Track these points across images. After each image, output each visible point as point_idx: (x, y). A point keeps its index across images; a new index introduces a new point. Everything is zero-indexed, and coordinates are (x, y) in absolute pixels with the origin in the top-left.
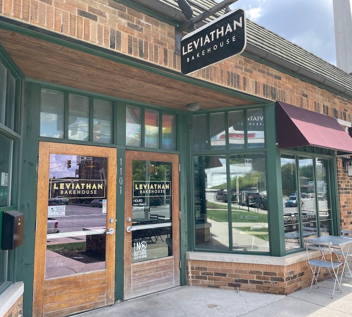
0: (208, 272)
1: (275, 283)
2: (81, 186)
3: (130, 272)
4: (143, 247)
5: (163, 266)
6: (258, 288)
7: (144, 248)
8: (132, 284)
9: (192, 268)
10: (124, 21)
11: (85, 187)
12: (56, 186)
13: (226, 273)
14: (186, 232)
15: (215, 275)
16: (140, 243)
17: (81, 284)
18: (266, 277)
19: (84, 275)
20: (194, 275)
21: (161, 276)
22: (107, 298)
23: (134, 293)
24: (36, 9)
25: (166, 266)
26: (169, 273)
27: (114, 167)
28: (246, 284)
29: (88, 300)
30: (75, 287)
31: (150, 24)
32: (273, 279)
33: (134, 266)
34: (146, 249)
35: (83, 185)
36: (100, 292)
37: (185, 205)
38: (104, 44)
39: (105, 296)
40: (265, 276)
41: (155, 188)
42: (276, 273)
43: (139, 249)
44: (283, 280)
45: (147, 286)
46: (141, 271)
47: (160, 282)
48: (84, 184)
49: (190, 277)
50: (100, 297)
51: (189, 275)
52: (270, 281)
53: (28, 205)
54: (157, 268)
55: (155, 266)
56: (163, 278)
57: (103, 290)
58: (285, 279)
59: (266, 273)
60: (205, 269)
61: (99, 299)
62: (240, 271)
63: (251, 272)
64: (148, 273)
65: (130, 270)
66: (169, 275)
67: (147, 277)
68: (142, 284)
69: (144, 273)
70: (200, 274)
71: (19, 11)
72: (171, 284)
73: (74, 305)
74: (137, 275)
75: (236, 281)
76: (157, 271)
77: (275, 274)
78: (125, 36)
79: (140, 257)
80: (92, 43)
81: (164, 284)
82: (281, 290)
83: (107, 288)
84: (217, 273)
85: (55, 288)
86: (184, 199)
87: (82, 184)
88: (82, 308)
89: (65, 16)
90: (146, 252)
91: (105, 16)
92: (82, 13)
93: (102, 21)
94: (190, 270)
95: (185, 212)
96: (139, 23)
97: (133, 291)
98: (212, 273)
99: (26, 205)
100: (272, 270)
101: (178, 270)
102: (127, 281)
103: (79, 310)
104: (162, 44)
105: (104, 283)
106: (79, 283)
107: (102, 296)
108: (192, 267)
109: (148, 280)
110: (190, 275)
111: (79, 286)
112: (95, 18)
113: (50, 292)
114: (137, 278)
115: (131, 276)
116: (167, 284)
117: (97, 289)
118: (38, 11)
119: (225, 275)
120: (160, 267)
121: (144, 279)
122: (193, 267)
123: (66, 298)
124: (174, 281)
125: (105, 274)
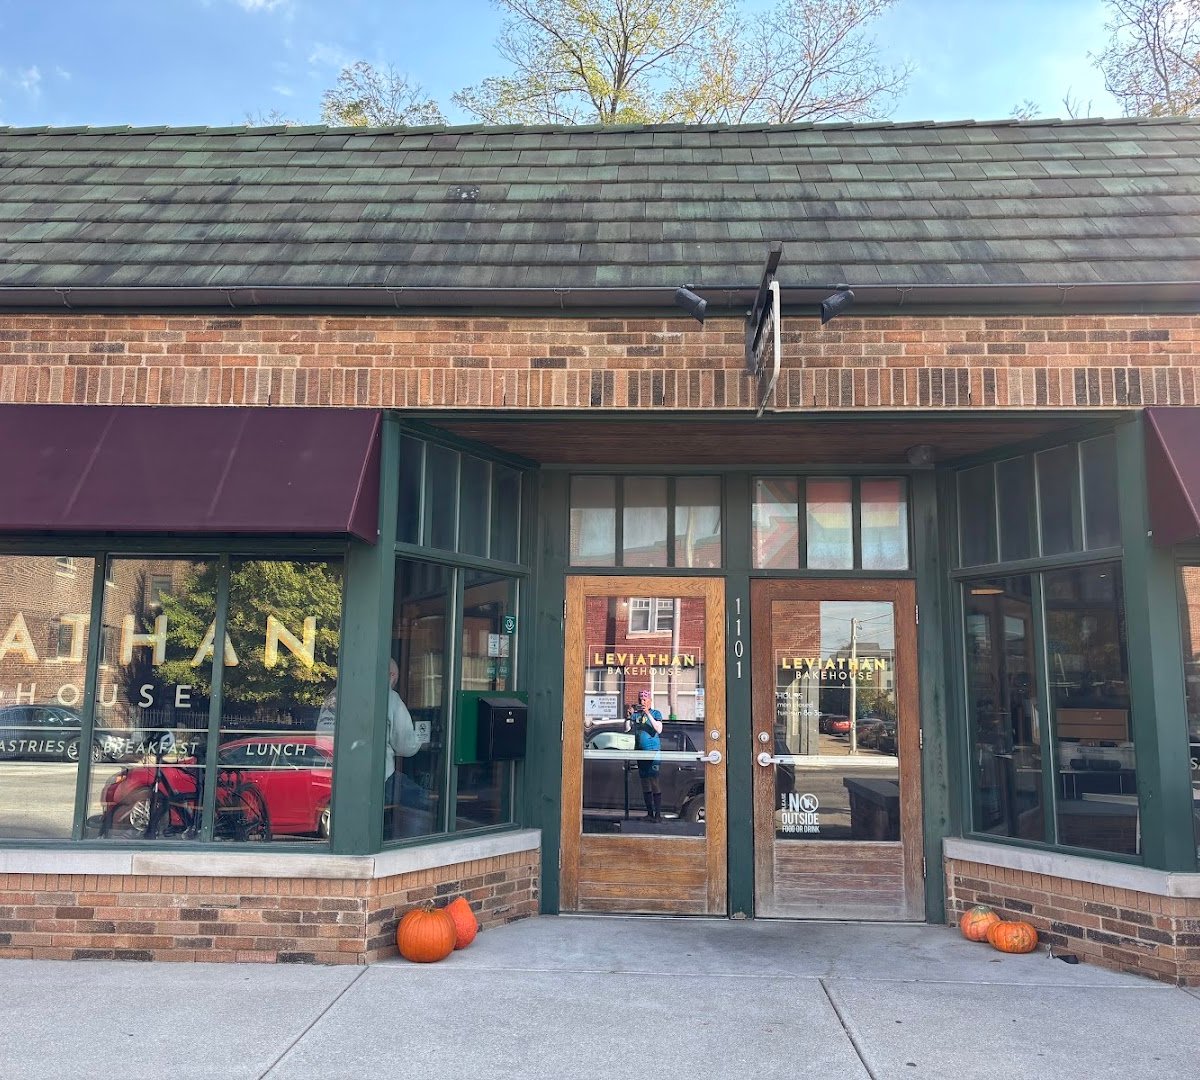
0: (991, 895)
1: (1151, 945)
2: (647, 660)
3: (772, 858)
4: (807, 807)
5: (866, 862)
6: (1108, 954)
7: (810, 809)
8: (776, 887)
9: (957, 882)
10: (620, 349)
11: (656, 660)
12: (600, 659)
13: (1031, 903)
14: (944, 787)
15: (1007, 906)
16: (797, 795)
17: (650, 856)
18: (1128, 925)
19: (657, 840)
20: (962, 901)
21: (860, 885)
22: (709, 898)
23: (780, 907)
24: (464, 383)
25: (876, 862)
26: (888, 882)
27: (718, 619)
28: (1079, 940)
29: (665, 892)
30: (640, 862)
31: (679, 334)
32: (1145, 934)
33: (780, 847)
34: (816, 812)
35: (652, 656)
36: (693, 882)
37: (937, 713)
38: (578, 403)
39: (705, 892)
40: (1125, 922)
41: (841, 667)
42: (1150, 918)
43: (797, 809)
44: (1169, 941)
45: (821, 901)
46: (802, 861)
47: (857, 898)
48: (654, 656)
49: (954, 904)
50: (693, 892)
51: (950, 898)
52: (1137, 939)
53: (549, 692)
54: (849, 863)
55: (843, 857)
56: (869, 891)
57: (699, 879)
58: (1174, 937)
59: (1126, 915)
60: (985, 886)
61: (692, 896)
62: (1064, 903)
63: (1091, 908)
64: (821, 871)
65: (772, 852)
66: (886, 887)
67: (821, 879)
68: (805, 892)
69: (809, 867)
70: (975, 899)
71: (441, 394)
72: (896, 911)
73: (638, 896)
74: (790, 867)
75: (1054, 928)
76: (848, 870)
77: (1148, 920)
78: (621, 375)
79: (800, 829)
80: (557, 408)
81: (872, 907)
82: (1165, 969)
83: (710, 879)
84: (1012, 901)
85: (600, 853)
86: (936, 697)
87: (649, 656)
88: (654, 906)
89: (510, 376)
90: (816, 819)
91: (581, 354)
92: (539, 363)
93: (574, 364)
94: (952, 887)
95: (939, 731)
96: (654, 340)
97: (779, 901)
98: (1000, 899)
99: (545, 693)
100: (1141, 908)
101: (918, 879)
102: (763, 876)
103: (647, 908)
104: (709, 363)
105: (701, 865)
106: (646, 854)
107: (697, 892)
108: (956, 878)
109: (821, 886)
110: (953, 898)
111: (647, 861)
112: (562, 364)
113: (591, 858)
114: (791, 876)
115: (773, 866)
116: (881, 907)
117: (687, 874)
118: (467, 385)
119: (1028, 908)
120: (859, 862)
121: (809, 881)
122: (959, 879)
123: (622, 877)
124: (904, 904)
125: (703, 846)
